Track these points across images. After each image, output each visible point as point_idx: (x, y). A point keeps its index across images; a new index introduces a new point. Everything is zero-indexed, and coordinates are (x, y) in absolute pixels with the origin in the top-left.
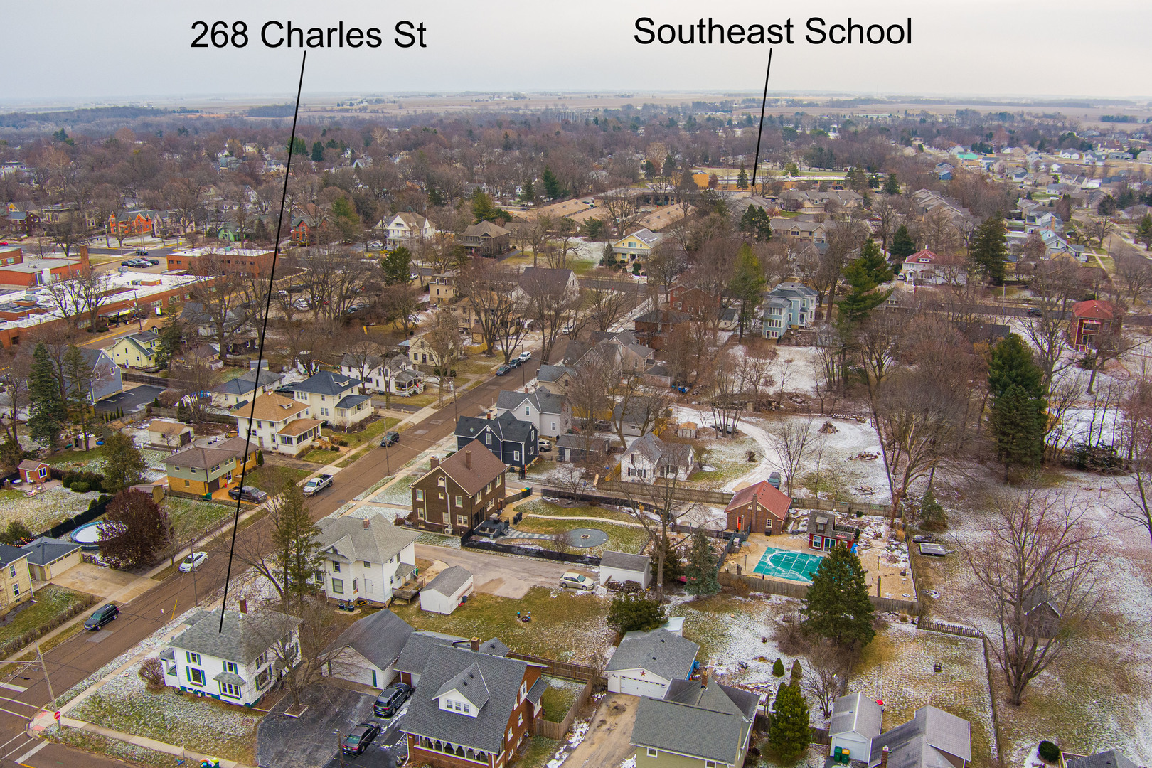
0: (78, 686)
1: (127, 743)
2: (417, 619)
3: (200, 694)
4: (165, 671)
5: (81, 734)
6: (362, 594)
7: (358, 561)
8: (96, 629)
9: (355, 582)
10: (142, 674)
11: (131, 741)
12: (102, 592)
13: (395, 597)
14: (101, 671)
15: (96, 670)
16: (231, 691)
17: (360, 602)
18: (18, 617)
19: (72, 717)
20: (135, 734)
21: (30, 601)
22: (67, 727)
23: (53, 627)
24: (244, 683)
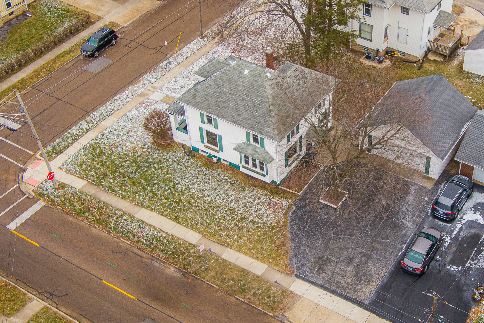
0: (75, 130)
1: (133, 218)
3: (215, 160)
4: (174, 126)
5: (80, 199)
8: (92, 56)
10: (146, 127)
11: (137, 216)
12: (98, 10)
14: (100, 111)
15: (94, 110)
16: (255, 165)
18: (12, 34)
19: (69, 172)
20: (142, 206)
21: (24, 14)
22: (62, 186)
23: (48, 49)
24: (271, 160)
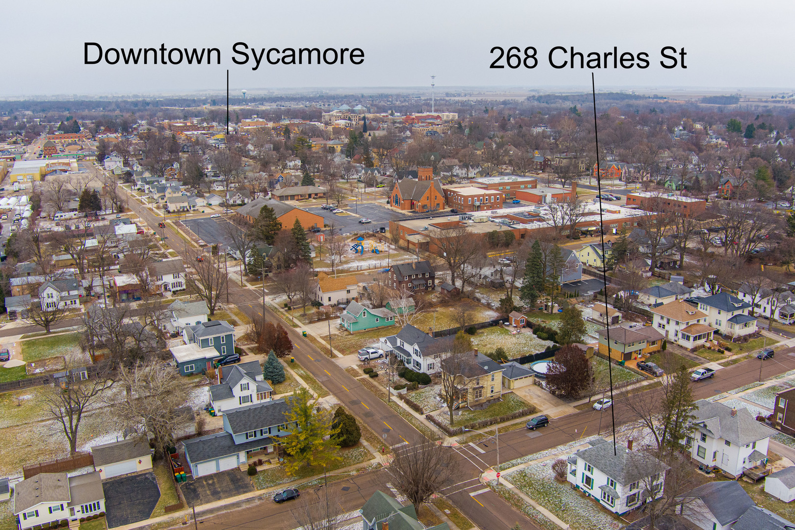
0: (514, 461)
1: (534, 508)
2: (758, 497)
3: (587, 494)
4: (569, 471)
5: (509, 493)
6: (718, 463)
7: (721, 438)
8: (532, 429)
9: (715, 453)
10: (553, 467)
11: (537, 508)
12: (541, 406)
13: (744, 474)
14: (530, 456)
15: (527, 455)
16: (608, 500)
17: (716, 469)
18: (490, 407)
19: (506, 480)
20: (541, 505)
21: (498, 399)
22: (501, 484)
23: (508, 419)
24: (618, 497)
